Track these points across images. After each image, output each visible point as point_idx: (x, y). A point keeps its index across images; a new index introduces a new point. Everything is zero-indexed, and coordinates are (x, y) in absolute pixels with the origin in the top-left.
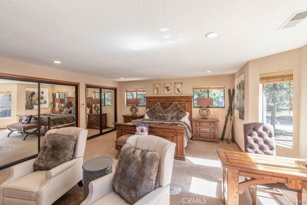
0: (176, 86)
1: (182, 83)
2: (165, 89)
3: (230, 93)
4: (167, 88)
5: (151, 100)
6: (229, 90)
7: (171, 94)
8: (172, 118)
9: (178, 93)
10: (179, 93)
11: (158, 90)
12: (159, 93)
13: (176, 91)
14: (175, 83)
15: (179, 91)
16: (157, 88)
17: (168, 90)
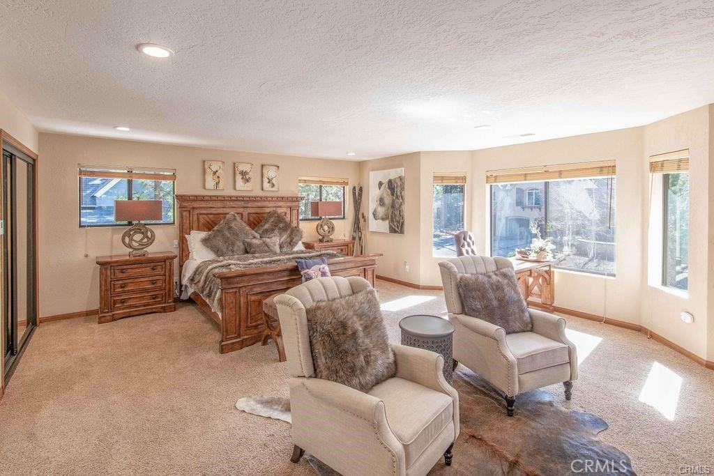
0: (265, 172)
1: (278, 167)
2: (239, 177)
3: (354, 194)
4: (243, 174)
5: (196, 205)
6: (354, 188)
7: (252, 190)
8: (281, 247)
9: (271, 189)
10: (273, 189)
11: (219, 177)
12: (221, 186)
13: (266, 185)
14: (262, 166)
15: (273, 185)
16: (215, 173)
17: (247, 181)
